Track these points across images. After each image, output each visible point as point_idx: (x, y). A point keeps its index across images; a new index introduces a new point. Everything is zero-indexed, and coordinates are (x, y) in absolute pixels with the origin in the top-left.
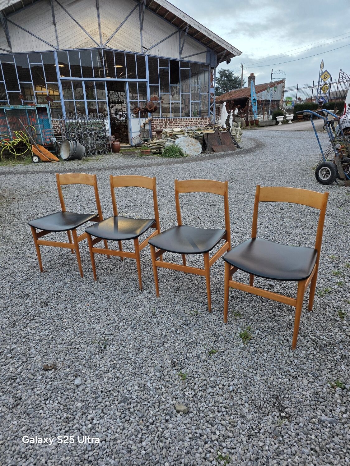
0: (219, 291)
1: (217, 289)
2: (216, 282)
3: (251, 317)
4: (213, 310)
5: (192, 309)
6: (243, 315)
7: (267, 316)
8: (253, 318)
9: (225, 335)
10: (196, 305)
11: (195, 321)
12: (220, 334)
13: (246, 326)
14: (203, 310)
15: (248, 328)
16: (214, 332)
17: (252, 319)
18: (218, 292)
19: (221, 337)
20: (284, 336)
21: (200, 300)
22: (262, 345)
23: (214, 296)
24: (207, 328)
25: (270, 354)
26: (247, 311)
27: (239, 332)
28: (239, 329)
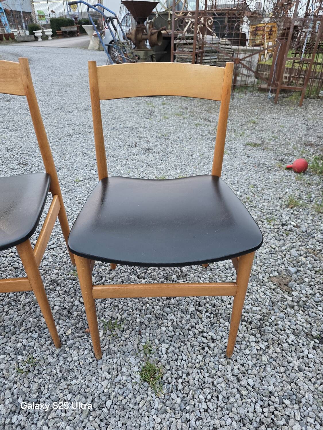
0: (58, 285)
1: (53, 282)
2: (47, 268)
3: (138, 320)
4: (65, 338)
5: (20, 357)
6: (122, 321)
7: (160, 304)
8: (142, 320)
9: (113, 395)
10: (25, 342)
11: (35, 387)
12: (104, 398)
13: (141, 347)
14: (44, 347)
15: (145, 348)
16: (89, 400)
17: (141, 323)
18: (58, 288)
19: (109, 403)
20: (202, 332)
21: (29, 325)
22: (184, 375)
23: (54, 301)
24: (69, 396)
25: (207, 391)
26: (125, 308)
27: (136, 369)
28: (132, 360)
